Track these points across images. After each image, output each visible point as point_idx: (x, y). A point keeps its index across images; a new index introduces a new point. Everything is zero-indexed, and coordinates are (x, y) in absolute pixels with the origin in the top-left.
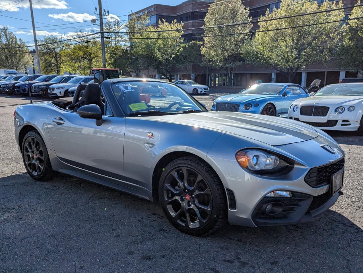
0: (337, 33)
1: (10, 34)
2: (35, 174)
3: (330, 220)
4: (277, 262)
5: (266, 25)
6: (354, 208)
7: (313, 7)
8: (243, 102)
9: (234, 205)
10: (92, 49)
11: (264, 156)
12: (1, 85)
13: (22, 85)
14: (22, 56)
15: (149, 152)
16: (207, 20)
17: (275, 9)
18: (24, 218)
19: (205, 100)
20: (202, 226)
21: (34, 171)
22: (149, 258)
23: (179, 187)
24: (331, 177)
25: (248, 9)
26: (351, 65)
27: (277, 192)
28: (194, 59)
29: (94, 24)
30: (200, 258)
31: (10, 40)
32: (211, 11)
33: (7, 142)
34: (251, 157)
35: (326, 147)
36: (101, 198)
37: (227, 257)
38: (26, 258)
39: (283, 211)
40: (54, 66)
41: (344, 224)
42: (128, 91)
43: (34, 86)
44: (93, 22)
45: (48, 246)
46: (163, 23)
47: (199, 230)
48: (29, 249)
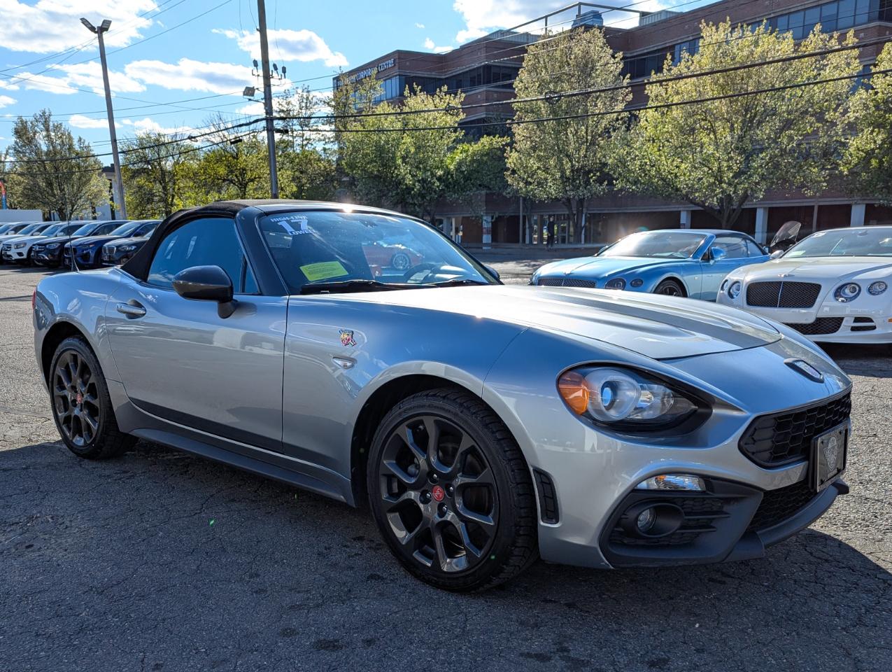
0: (842, 111)
1: (57, 128)
2: (79, 441)
3: (812, 559)
4: (666, 661)
5: (664, 95)
6: (879, 530)
7: (782, 46)
8: (604, 275)
9: (553, 512)
10: (248, 160)
11: (632, 384)
12: (34, 245)
13: (80, 245)
14: (84, 179)
15: (337, 377)
16: (521, 84)
17: (685, 55)
18: (37, 545)
19: (514, 277)
20: (473, 568)
21: (77, 436)
22: (332, 645)
23: (418, 466)
24: (813, 441)
25: (620, 55)
26: (878, 189)
27: (668, 478)
28: (490, 179)
29: (250, 100)
30: (464, 648)
31: (57, 142)
32: (530, 64)
33: (28, 373)
34: (597, 387)
35: (800, 365)
36: (233, 500)
37: (536, 646)
38: (24, 642)
39: (682, 527)
40: (160, 201)
41: (850, 568)
42: (301, 232)
43: (108, 246)
44: (247, 95)
45: (84, 614)
46: (415, 94)
47: (467, 576)
48: (36, 620)
